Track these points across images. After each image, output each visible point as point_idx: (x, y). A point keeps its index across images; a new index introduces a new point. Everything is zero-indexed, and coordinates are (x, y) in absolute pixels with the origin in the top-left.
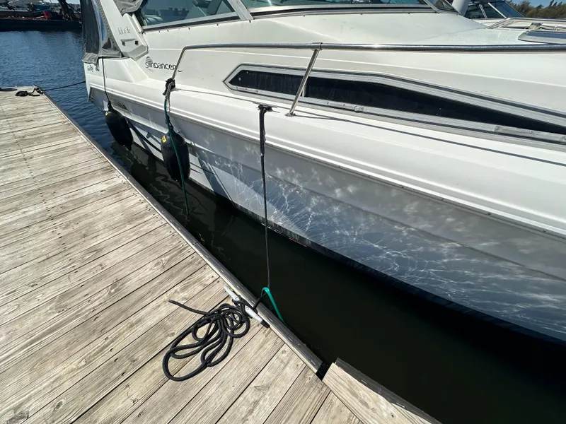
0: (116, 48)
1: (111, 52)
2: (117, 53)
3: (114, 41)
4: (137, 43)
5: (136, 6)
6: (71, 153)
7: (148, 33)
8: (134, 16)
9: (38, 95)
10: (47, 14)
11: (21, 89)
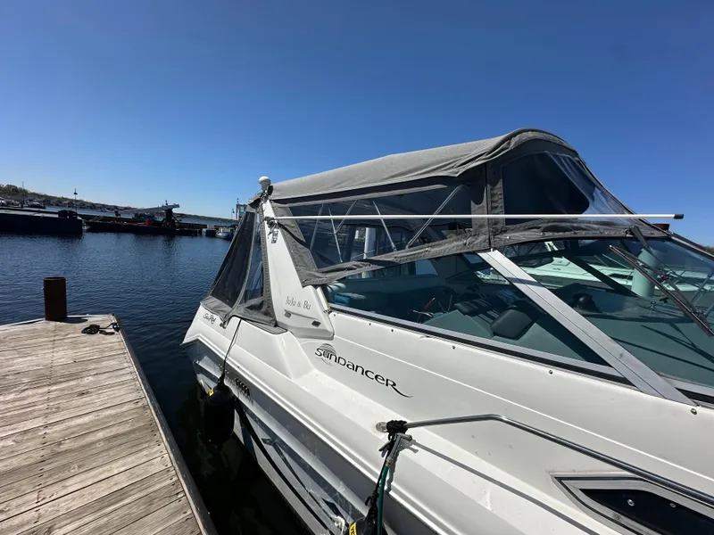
2: (267, 318)
3: (270, 307)
4: (316, 323)
6: (136, 511)
9: (113, 333)
10: (149, 222)
11: (94, 319)
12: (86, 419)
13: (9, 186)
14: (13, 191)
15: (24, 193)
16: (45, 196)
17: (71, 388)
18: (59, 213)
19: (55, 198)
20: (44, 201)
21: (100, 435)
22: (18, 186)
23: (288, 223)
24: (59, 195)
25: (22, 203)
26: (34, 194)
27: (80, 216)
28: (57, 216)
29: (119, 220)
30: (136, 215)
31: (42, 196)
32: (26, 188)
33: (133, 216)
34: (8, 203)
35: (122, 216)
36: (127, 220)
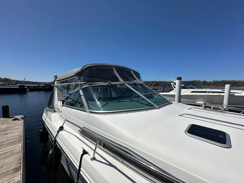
0: (54, 109)
1: (52, 110)
2: (53, 110)
3: (54, 107)
4: (59, 109)
5: (63, 99)
7: (63, 107)
8: (61, 102)
9: (21, 120)
10: (49, 86)
11: (16, 117)
12: (4, 140)
13: (5, 78)
14: (6, 80)
15: (10, 80)
16: (17, 81)
17: (3, 133)
18: (19, 86)
19: (20, 81)
20: (16, 82)
21: (6, 142)
22: (8, 78)
23: (59, 86)
24: (21, 80)
25: (9, 84)
26: (13, 80)
27: (26, 86)
28: (18, 87)
29: (39, 87)
30: (45, 85)
31: (16, 81)
32: (10, 78)
33: (44, 85)
34: (4, 84)
35: (40, 86)
36: (42, 87)
